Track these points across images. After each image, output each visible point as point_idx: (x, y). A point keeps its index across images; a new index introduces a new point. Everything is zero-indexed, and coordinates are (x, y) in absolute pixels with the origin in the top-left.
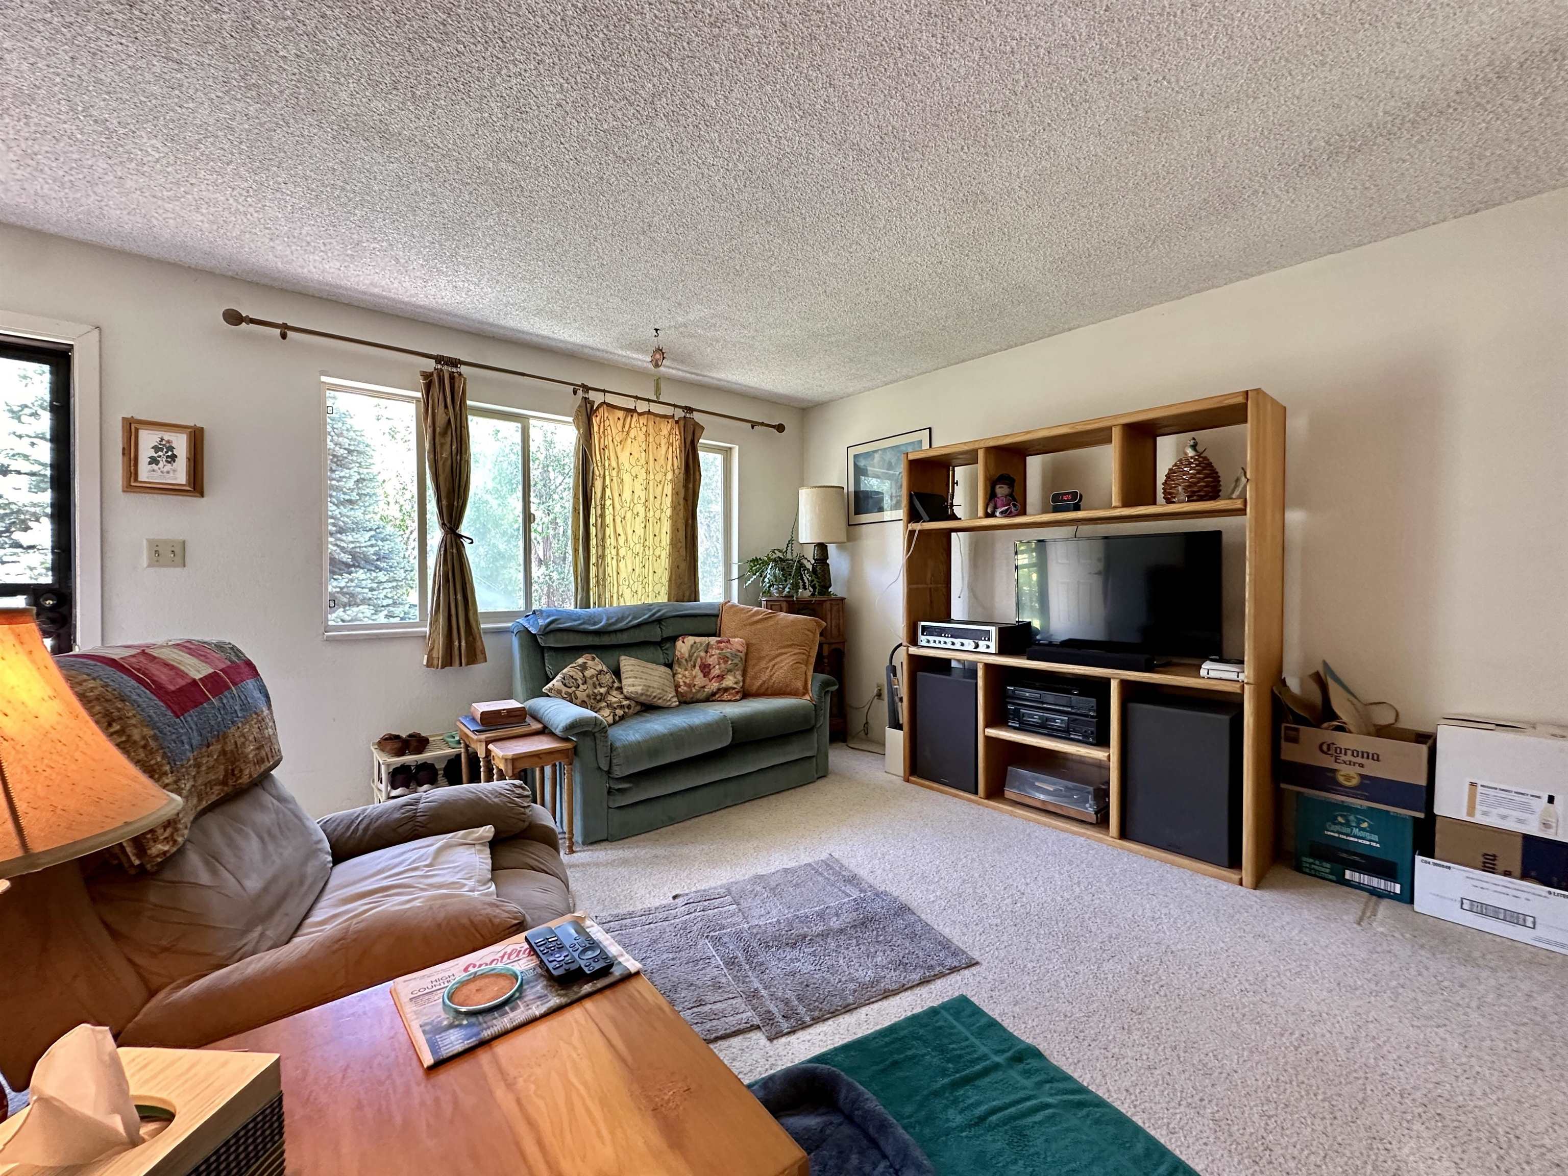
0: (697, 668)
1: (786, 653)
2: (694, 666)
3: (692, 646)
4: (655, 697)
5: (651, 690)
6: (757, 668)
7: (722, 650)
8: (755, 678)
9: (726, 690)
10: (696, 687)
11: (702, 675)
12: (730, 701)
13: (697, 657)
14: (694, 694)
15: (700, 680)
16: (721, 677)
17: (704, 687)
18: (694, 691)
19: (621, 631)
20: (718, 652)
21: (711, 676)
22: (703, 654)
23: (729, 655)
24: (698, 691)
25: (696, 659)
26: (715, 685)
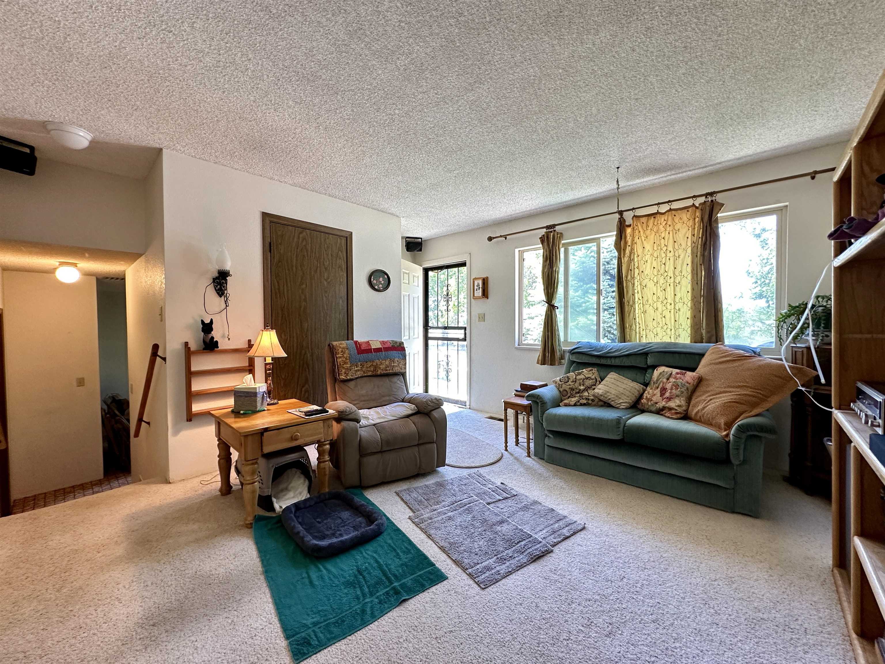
0: (659, 389)
1: (730, 392)
2: (658, 388)
3: (661, 373)
4: (610, 399)
5: (609, 394)
6: (701, 398)
7: (677, 379)
8: (694, 406)
9: (670, 409)
10: (652, 402)
11: (659, 395)
12: (668, 417)
13: (661, 381)
14: (649, 406)
15: (657, 398)
16: (669, 399)
17: (657, 403)
18: (650, 404)
19: (615, 357)
20: (674, 380)
21: (665, 396)
22: (665, 380)
23: (680, 384)
24: (653, 405)
25: (660, 383)
26: (662, 404)
